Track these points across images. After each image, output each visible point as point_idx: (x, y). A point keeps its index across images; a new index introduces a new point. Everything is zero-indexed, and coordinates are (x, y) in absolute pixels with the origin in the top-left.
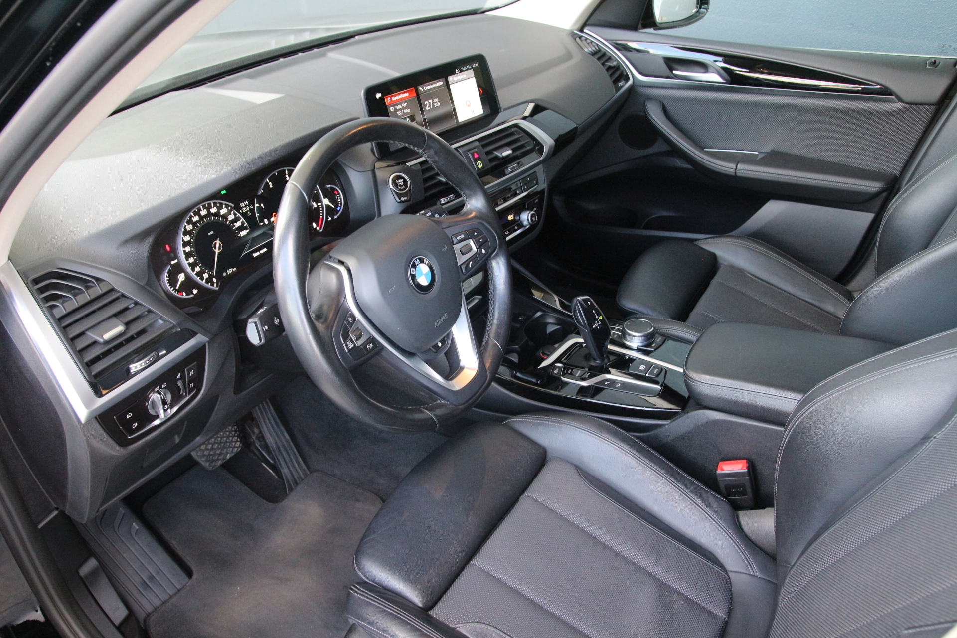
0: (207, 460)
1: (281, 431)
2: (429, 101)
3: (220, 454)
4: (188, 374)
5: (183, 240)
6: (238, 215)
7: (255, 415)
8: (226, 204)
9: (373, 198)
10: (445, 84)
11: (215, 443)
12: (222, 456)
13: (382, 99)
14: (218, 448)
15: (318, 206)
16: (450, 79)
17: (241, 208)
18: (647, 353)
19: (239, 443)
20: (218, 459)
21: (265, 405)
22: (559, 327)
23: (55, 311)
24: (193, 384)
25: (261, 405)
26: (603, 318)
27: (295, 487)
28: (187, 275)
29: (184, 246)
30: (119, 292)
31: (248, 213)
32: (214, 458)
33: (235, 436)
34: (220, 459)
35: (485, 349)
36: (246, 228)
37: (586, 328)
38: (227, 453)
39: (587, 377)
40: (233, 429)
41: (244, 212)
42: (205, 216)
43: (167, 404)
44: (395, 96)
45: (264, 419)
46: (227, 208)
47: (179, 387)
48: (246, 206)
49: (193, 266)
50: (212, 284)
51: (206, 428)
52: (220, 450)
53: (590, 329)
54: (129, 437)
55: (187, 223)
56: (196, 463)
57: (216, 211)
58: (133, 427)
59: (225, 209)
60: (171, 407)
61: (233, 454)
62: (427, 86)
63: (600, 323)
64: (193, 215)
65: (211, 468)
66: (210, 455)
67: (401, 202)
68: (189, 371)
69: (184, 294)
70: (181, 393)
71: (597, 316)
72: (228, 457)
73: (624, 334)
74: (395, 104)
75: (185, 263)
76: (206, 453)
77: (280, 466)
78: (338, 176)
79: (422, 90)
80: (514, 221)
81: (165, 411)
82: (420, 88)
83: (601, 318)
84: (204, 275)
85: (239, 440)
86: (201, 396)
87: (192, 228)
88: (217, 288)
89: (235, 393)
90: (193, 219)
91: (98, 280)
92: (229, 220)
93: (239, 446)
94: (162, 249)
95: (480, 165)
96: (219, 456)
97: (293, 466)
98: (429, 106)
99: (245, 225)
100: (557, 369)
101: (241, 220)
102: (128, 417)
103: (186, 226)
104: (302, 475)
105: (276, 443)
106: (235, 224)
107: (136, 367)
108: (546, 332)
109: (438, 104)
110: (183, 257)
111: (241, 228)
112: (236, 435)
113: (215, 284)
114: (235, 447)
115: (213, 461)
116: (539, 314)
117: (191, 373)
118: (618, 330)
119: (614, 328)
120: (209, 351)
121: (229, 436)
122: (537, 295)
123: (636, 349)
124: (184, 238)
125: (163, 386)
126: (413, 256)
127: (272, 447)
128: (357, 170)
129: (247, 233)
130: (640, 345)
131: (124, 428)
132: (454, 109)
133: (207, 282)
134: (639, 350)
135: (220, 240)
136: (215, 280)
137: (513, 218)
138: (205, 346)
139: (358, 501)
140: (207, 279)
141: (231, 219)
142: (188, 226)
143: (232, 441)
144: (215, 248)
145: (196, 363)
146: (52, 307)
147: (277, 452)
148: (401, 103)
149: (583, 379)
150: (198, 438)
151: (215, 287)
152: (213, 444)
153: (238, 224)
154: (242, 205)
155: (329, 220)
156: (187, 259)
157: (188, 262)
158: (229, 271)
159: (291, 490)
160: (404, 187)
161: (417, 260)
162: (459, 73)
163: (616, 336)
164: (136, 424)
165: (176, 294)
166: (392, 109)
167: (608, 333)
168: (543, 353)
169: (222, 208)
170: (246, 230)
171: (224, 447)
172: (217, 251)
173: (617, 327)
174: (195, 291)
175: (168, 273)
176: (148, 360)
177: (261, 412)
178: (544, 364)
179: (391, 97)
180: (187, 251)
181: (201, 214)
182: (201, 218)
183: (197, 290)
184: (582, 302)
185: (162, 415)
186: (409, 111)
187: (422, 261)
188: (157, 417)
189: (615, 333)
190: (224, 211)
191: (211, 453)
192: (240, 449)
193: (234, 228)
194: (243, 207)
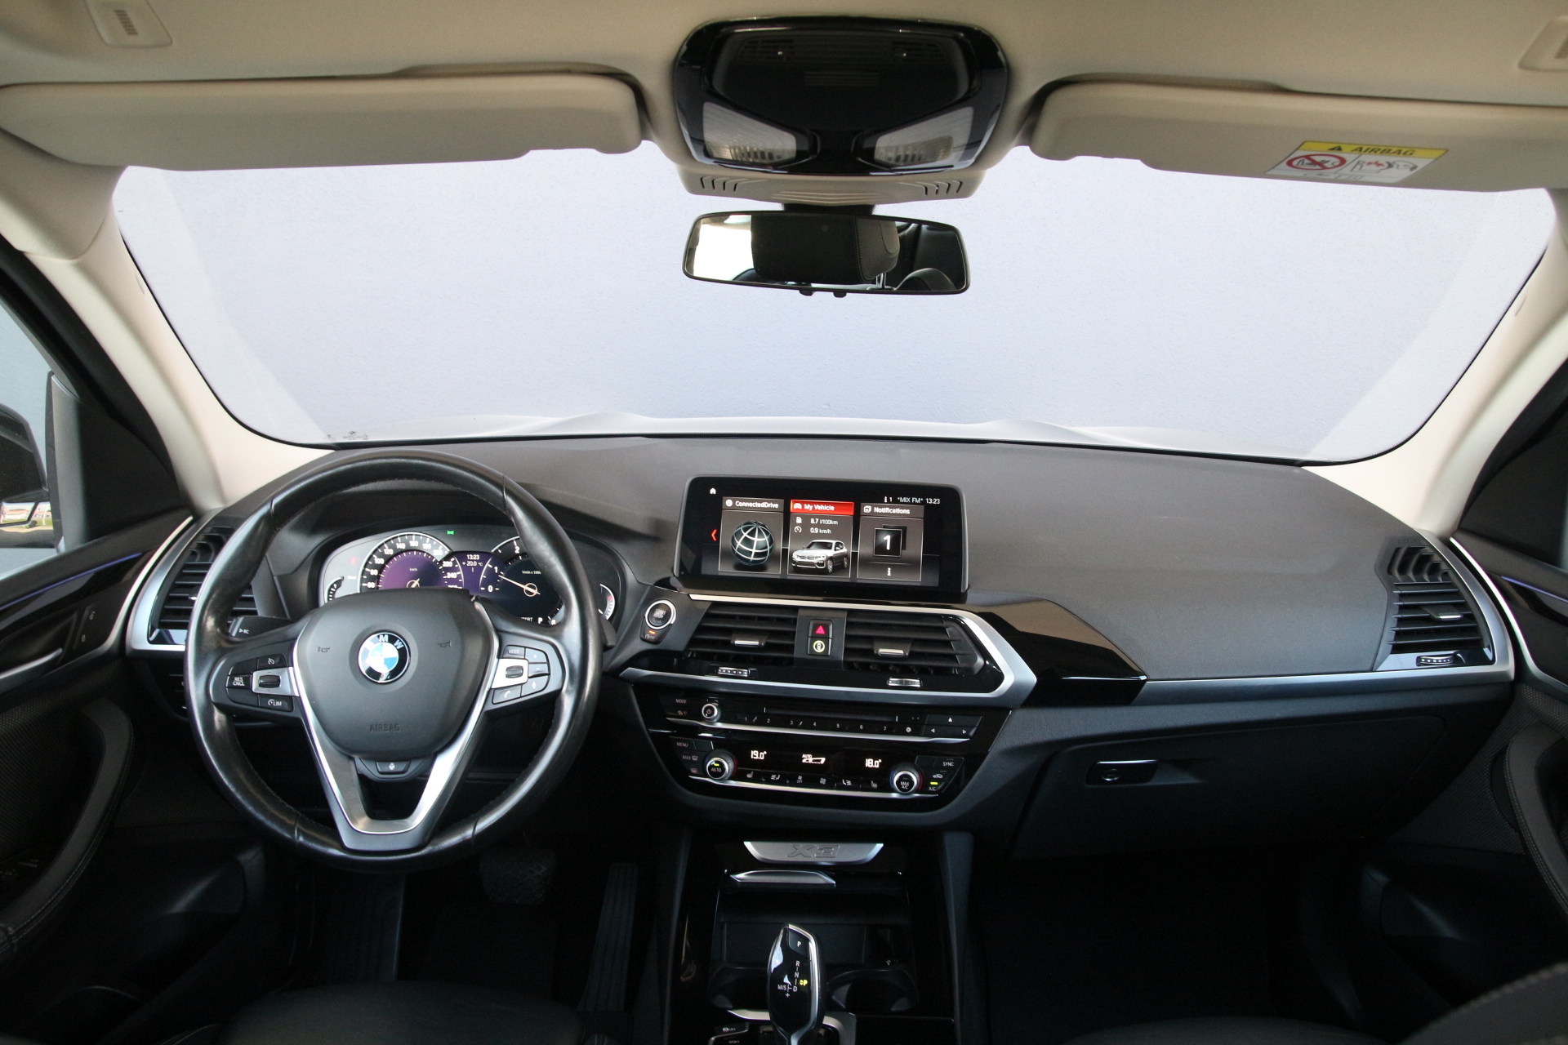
6: (458, 565)
16: (866, 507)
17: (466, 560)
31: (473, 569)
41: (468, 565)
44: (744, 501)
48: (473, 561)
57: (429, 548)
63: (795, 989)
64: (400, 541)
67: (645, 640)
71: (797, 975)
87: (392, 554)
90: (397, 544)
92: (444, 565)
101: (458, 573)
126: (383, 628)
141: (447, 566)
142: (388, 550)
153: (452, 575)
154: (470, 557)
161: (387, 636)
162: (890, 502)
179: (734, 500)
181: (409, 543)
194: (470, 560)
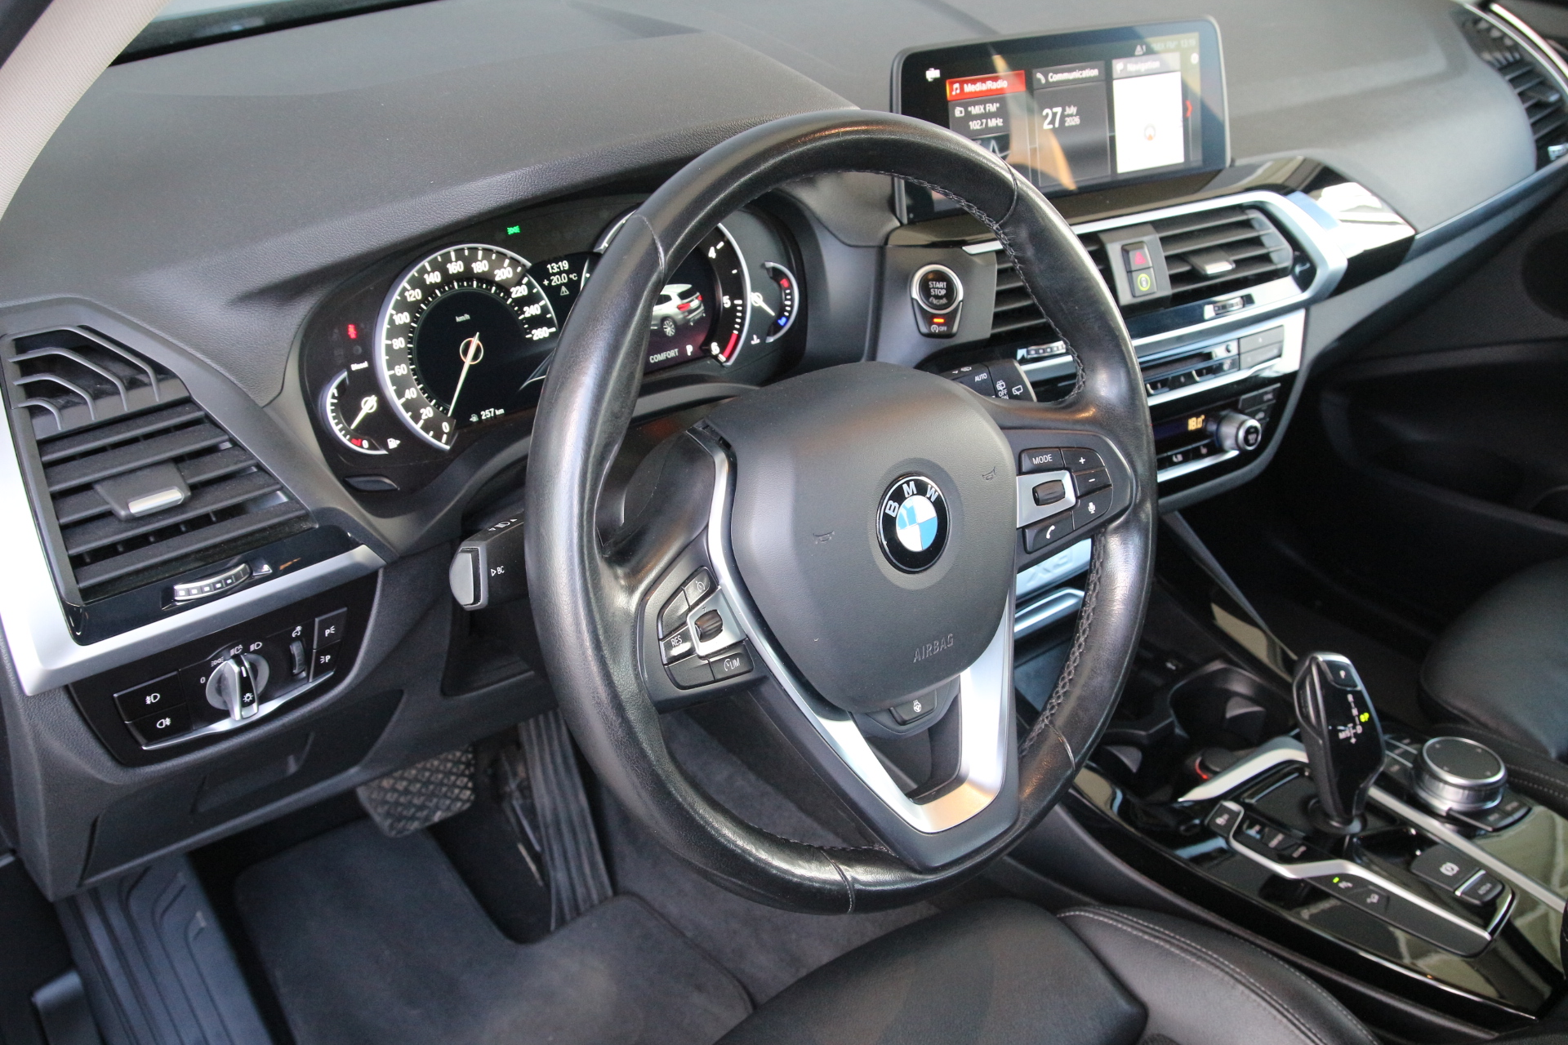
0: (388, 814)
1: (574, 786)
2: (1055, 110)
3: (421, 808)
4: (322, 632)
5: (392, 321)
6: (538, 289)
7: (524, 738)
8: (512, 259)
9: (867, 313)
10: (1103, 78)
11: (416, 780)
12: (425, 813)
13: (939, 84)
14: (419, 794)
15: (734, 306)
16: (1118, 66)
17: (548, 276)
18: (1468, 832)
19: (468, 793)
20: (413, 818)
21: (552, 719)
22: (1257, 709)
23: (39, 422)
24: (328, 657)
25: (541, 718)
26: (1371, 718)
27: (573, 919)
28: (383, 402)
29: (391, 335)
30: (200, 408)
31: (564, 289)
32: (405, 813)
33: (463, 775)
34: (418, 819)
35: (1035, 748)
36: (549, 324)
37: (1320, 734)
38: (437, 808)
39: (1296, 855)
40: (464, 759)
41: (553, 284)
42: (459, 277)
43: (251, 691)
44: (974, 82)
45: (541, 750)
46: (515, 269)
47: (291, 657)
48: (560, 273)
49: (400, 385)
50: (438, 437)
51: (370, 754)
52: (422, 799)
53: (1331, 741)
54: (144, 748)
55: (409, 282)
56: (362, 815)
57: (486, 269)
58: (158, 726)
59: (510, 269)
60: (264, 699)
61: (450, 814)
62: (1056, 72)
63: (1359, 729)
64: (429, 269)
65: (393, 833)
66: (397, 803)
67: (930, 335)
68: (325, 625)
69: (365, 444)
70: (295, 671)
71: (1355, 712)
72: (438, 816)
73: (1420, 771)
74: (968, 100)
75: (385, 374)
76: (391, 797)
77: (549, 863)
78: (796, 244)
79: (1043, 81)
80: (1200, 434)
81: (244, 705)
82: (1039, 76)
83: (1365, 717)
84: (422, 411)
85: (470, 785)
86: (346, 688)
87: (419, 297)
88: (448, 447)
89: (444, 693)
90: (426, 276)
91: (161, 372)
92: (514, 296)
93: (468, 800)
94: (336, 331)
95: (1144, 283)
96: (417, 811)
97: (580, 868)
98: (1052, 122)
99: (549, 316)
100: (1226, 817)
101: (542, 303)
102: (148, 702)
103: (405, 290)
104: (595, 896)
105: (555, 810)
106: (526, 309)
107: (188, 592)
108: (1224, 712)
109: (1076, 121)
110: (382, 359)
111: (538, 321)
112: (467, 772)
113: (445, 437)
114: (458, 799)
115: (400, 818)
116: (1217, 666)
117: (327, 632)
118: (1405, 754)
119: (1398, 747)
120: (383, 590)
121: (450, 773)
122: (1224, 620)
123: (1444, 814)
124: (394, 317)
125: (253, 647)
126: (901, 472)
127: (544, 817)
128: (843, 239)
129: (551, 334)
130: (1456, 806)
131: (135, 724)
132: (1113, 140)
133: (426, 428)
134: (1450, 818)
135: (481, 339)
136: (446, 427)
137: (1200, 426)
138: (374, 574)
139: (699, 988)
140: (426, 421)
141: (519, 295)
142: (412, 292)
143: (454, 785)
144: (465, 352)
145: (345, 609)
146: (34, 411)
147: (551, 831)
148: (984, 103)
149: (1284, 858)
150: (353, 771)
151: (443, 445)
152: (411, 781)
153: (532, 310)
154: (553, 268)
155: (753, 343)
156: (391, 366)
157: (392, 372)
158: (486, 414)
159: (562, 922)
160: (944, 301)
161: (912, 484)
162: (1144, 54)
163: (1396, 768)
164: (167, 722)
165: (345, 440)
166: (958, 112)
167: (1377, 759)
168: (1203, 765)
169: (501, 267)
170: (549, 328)
171: (433, 794)
172: (468, 362)
173: (1407, 745)
174: (393, 443)
175: (339, 388)
176: (220, 582)
177: (539, 736)
178: (1199, 794)
179: (962, 84)
180: (396, 347)
181: (447, 270)
182: (448, 279)
183: (398, 442)
184: (1325, 667)
185: (237, 713)
186: (1000, 124)
187: (921, 489)
188: (225, 714)
189: (1397, 757)
190: (504, 274)
191: (402, 800)
192: (467, 805)
193: (521, 318)
194: (554, 274)
